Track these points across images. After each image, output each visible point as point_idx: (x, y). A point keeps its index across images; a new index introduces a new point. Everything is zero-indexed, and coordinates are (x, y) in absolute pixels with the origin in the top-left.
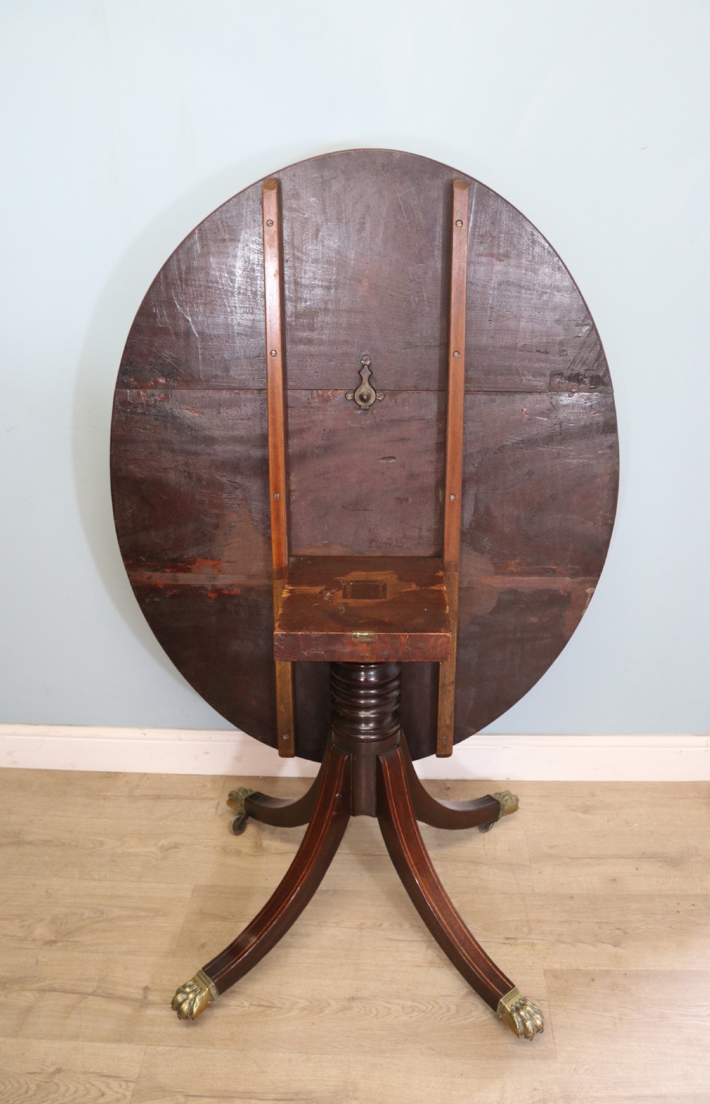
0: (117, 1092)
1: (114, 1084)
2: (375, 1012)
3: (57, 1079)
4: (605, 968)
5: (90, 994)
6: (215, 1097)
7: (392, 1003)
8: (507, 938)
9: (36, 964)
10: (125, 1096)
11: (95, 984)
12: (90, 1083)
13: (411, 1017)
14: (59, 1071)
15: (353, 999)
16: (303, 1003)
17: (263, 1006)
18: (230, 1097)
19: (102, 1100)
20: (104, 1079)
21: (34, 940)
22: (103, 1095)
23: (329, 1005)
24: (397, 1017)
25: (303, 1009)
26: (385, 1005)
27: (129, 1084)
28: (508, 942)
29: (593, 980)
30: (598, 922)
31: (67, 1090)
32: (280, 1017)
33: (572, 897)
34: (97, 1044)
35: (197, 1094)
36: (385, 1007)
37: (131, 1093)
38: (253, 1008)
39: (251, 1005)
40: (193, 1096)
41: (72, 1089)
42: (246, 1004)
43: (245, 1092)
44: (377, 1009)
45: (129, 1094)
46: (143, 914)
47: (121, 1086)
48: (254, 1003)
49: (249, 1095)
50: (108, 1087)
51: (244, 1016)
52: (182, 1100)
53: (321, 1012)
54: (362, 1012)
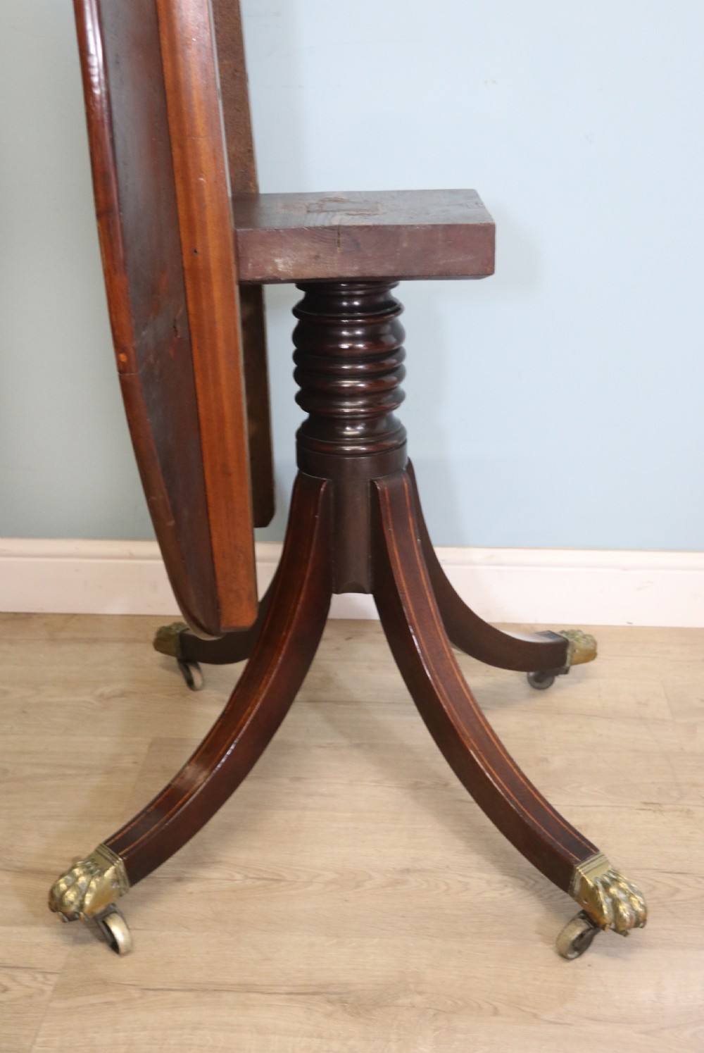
0: (28, 987)
1: (25, 978)
2: (444, 888)
6: (191, 990)
7: (474, 877)
8: (646, 803)
10: (42, 992)
13: (502, 894)
15: (408, 871)
16: (329, 875)
17: (266, 879)
20: (7, 971)
23: (370, 879)
24: (479, 894)
25: (330, 882)
26: (461, 879)
27: (49, 976)
28: (648, 808)
32: (293, 892)
35: (161, 987)
36: (460, 882)
37: (51, 988)
38: (249, 882)
39: (247, 877)
42: (238, 877)
43: (239, 985)
44: (446, 884)
45: (48, 989)
47: (35, 979)
49: (248, 988)
50: (14, 981)
51: (235, 891)
52: (135, 993)
53: (358, 886)
54: (423, 887)
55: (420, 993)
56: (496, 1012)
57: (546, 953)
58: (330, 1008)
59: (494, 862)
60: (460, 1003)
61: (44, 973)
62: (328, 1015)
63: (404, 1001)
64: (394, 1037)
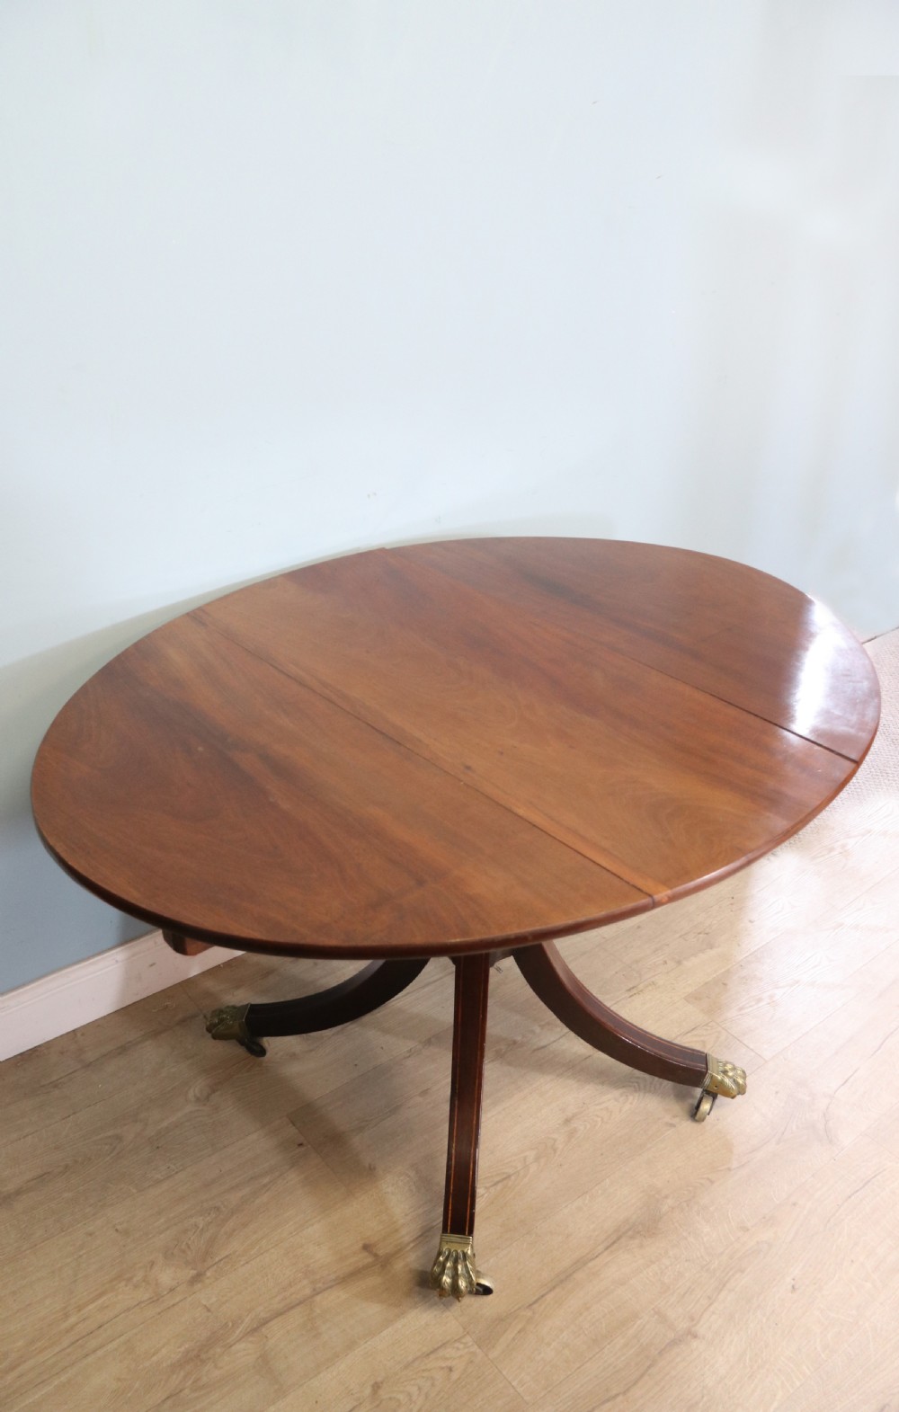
0: (461, 1356)
1: (450, 1352)
3: (383, 1394)
4: (723, 970)
5: (313, 1296)
6: (554, 1288)
7: (603, 1102)
8: (629, 990)
9: (209, 1310)
10: (473, 1353)
11: (305, 1282)
12: (423, 1371)
13: (631, 1103)
14: (376, 1387)
15: (567, 1121)
16: (531, 1155)
17: (498, 1182)
18: (567, 1277)
19: (455, 1376)
20: (432, 1356)
21: (172, 1290)
22: (451, 1369)
23: (555, 1140)
24: (620, 1111)
25: (537, 1159)
26: (600, 1107)
27: (464, 1341)
29: (725, 984)
30: (680, 937)
31: (410, 1395)
32: (525, 1180)
33: (639, 927)
34: (384, 1333)
36: (602, 1109)
37: (476, 1346)
38: (492, 1190)
40: (536, 1301)
41: (414, 1390)
43: (575, 1263)
44: (598, 1116)
45: (475, 1348)
46: (266, 1180)
47: (458, 1349)
48: (488, 1185)
49: (580, 1263)
50: (447, 1359)
51: (492, 1203)
52: (529, 1313)
53: (555, 1151)
54: (588, 1126)
55: (666, 1197)
56: (712, 1182)
57: (687, 1125)
58: (637, 1241)
59: (603, 1083)
60: (691, 1188)
61: (458, 1340)
62: (641, 1246)
63: (665, 1208)
64: (685, 1234)
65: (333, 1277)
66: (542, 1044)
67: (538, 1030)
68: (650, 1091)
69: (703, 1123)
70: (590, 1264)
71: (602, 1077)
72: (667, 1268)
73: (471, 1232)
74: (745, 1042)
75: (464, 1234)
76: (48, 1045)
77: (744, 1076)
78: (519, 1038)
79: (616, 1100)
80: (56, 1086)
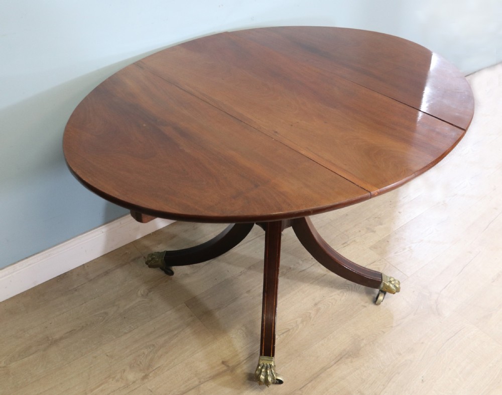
4: (387, 235)
5: (199, 385)
6: (312, 381)
7: (333, 296)
8: (343, 244)
9: (151, 391)
11: (196, 378)
13: (345, 296)
15: (316, 304)
16: (299, 320)
17: (285, 332)
18: (318, 376)
21: (134, 382)
23: (310, 313)
24: (340, 300)
25: (302, 322)
26: (331, 298)
30: (366, 219)
32: (297, 332)
33: (347, 215)
38: (282, 336)
40: (303, 387)
43: (321, 370)
44: (330, 302)
46: (176, 332)
48: (280, 334)
49: (324, 369)
51: (282, 342)
52: (300, 392)
53: (310, 318)
54: (326, 307)
55: (363, 339)
56: (384, 333)
57: (372, 307)
58: (350, 360)
59: (332, 287)
60: (374, 336)
62: (351, 362)
63: (362, 345)
64: (372, 356)
65: (208, 376)
66: (303, 269)
67: (301, 262)
68: (354, 291)
69: (380, 306)
70: (328, 370)
71: (332, 284)
72: (364, 372)
73: (273, 355)
74: (398, 268)
75: (270, 356)
76: (72, 272)
77: (399, 283)
78: (292, 266)
79: (338, 295)
80: (76, 290)
